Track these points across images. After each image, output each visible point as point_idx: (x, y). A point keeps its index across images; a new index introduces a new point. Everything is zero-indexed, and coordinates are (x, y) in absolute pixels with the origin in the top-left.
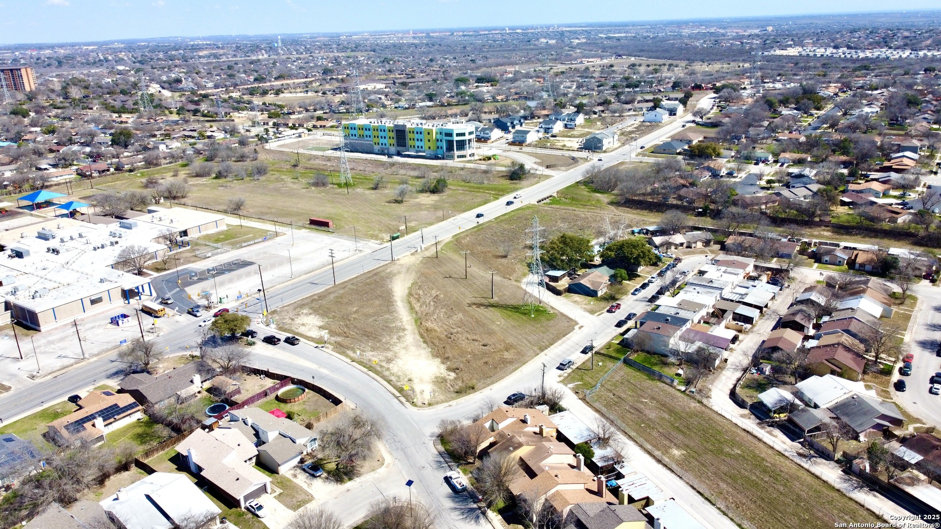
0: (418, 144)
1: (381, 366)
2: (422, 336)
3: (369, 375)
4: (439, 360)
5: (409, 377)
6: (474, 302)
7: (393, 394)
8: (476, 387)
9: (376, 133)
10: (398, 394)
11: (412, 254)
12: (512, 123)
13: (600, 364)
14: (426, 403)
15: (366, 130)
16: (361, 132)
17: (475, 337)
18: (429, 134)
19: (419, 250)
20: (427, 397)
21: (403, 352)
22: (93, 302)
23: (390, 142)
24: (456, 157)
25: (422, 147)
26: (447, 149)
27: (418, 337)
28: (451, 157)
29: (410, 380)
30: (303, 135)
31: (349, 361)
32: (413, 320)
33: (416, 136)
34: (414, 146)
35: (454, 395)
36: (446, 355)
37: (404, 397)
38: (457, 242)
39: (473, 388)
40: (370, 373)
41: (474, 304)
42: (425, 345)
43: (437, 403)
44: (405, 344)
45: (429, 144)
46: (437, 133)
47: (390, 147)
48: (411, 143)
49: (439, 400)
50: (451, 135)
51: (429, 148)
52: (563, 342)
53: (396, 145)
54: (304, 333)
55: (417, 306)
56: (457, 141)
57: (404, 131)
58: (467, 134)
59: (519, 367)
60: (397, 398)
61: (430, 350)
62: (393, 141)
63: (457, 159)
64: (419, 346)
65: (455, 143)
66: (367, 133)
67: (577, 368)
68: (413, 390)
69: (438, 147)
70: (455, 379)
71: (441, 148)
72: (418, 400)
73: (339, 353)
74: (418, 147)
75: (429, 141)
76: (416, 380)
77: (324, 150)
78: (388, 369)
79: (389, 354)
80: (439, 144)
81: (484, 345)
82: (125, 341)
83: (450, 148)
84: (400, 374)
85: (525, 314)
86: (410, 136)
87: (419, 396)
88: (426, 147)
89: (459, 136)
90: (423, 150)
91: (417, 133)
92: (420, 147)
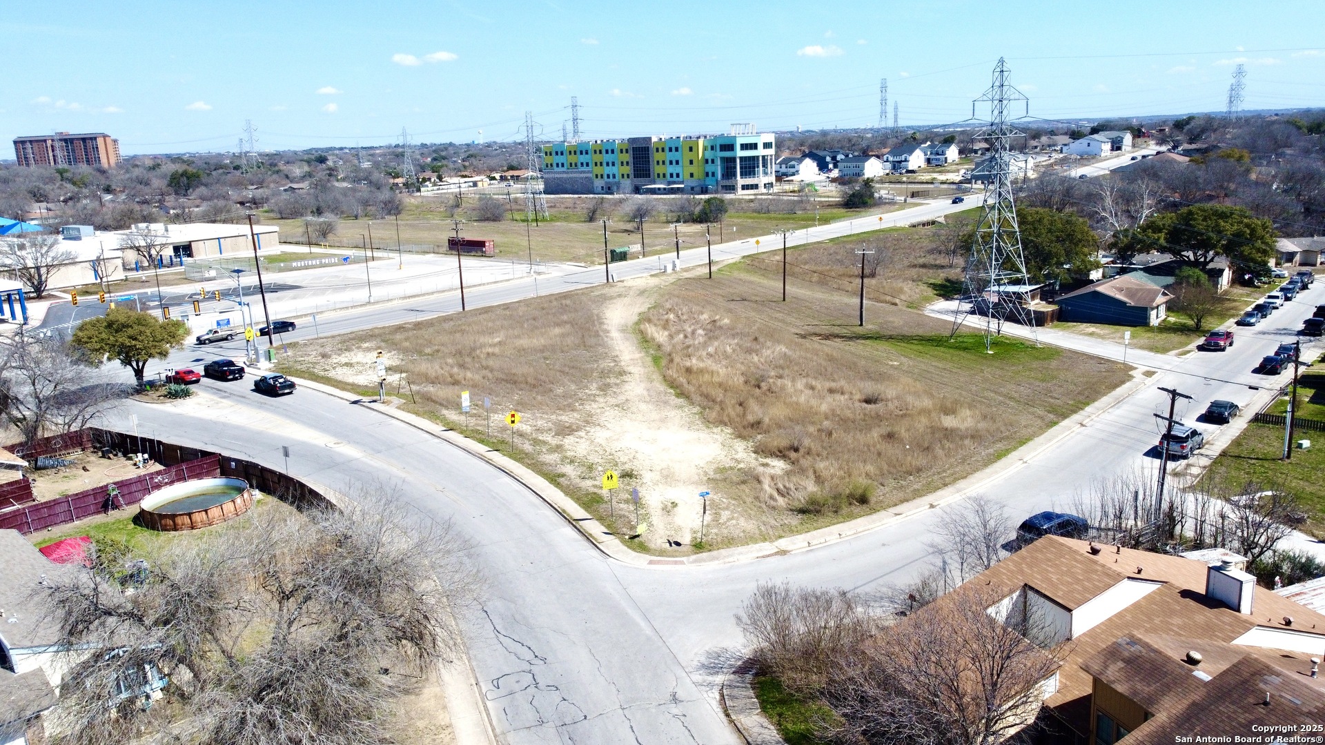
0: (670, 168)
1: (536, 442)
2: (672, 384)
3: (489, 462)
4: (729, 430)
5: (627, 467)
6: (812, 331)
7: (562, 513)
8: (873, 500)
9: (598, 158)
10: (576, 511)
11: (652, 276)
12: (834, 158)
13: (1306, 443)
14: (686, 539)
15: (581, 153)
16: (573, 159)
17: (833, 385)
18: (691, 149)
19: (669, 270)
20: (689, 520)
21: (611, 413)
23: (622, 169)
24: (739, 188)
25: (678, 175)
26: (723, 175)
27: (661, 386)
28: (732, 188)
29: (627, 475)
30: (480, 184)
31: (437, 428)
32: (649, 359)
33: (669, 156)
34: (664, 175)
35: (794, 520)
36: (751, 418)
37: (601, 519)
38: (754, 263)
39: (863, 500)
40: (497, 457)
41: (816, 334)
42: (681, 401)
43: (730, 542)
44: (622, 398)
45: (693, 169)
46: (705, 149)
47: (622, 181)
48: (658, 169)
49: (737, 533)
51: (692, 175)
52: (1119, 402)
53: (632, 176)
54: (340, 378)
55: (661, 336)
56: (741, 158)
57: (646, 149)
58: (760, 146)
59: (1007, 452)
60: (573, 522)
61: (697, 409)
62: (628, 170)
63: (740, 191)
64: (661, 403)
65: (738, 161)
66: (584, 158)
67: (1224, 454)
68: (636, 500)
70: (788, 474)
71: (713, 174)
72: (656, 531)
73: (417, 414)
74: (671, 175)
75: (691, 162)
76: (647, 477)
78: (558, 448)
79: (567, 418)
80: (710, 168)
81: (868, 401)
83: (729, 173)
84: (593, 459)
85: (965, 349)
86: (658, 156)
87: (657, 519)
88: (685, 175)
89: (747, 149)
90: (680, 179)
91: (670, 150)
92: (675, 175)
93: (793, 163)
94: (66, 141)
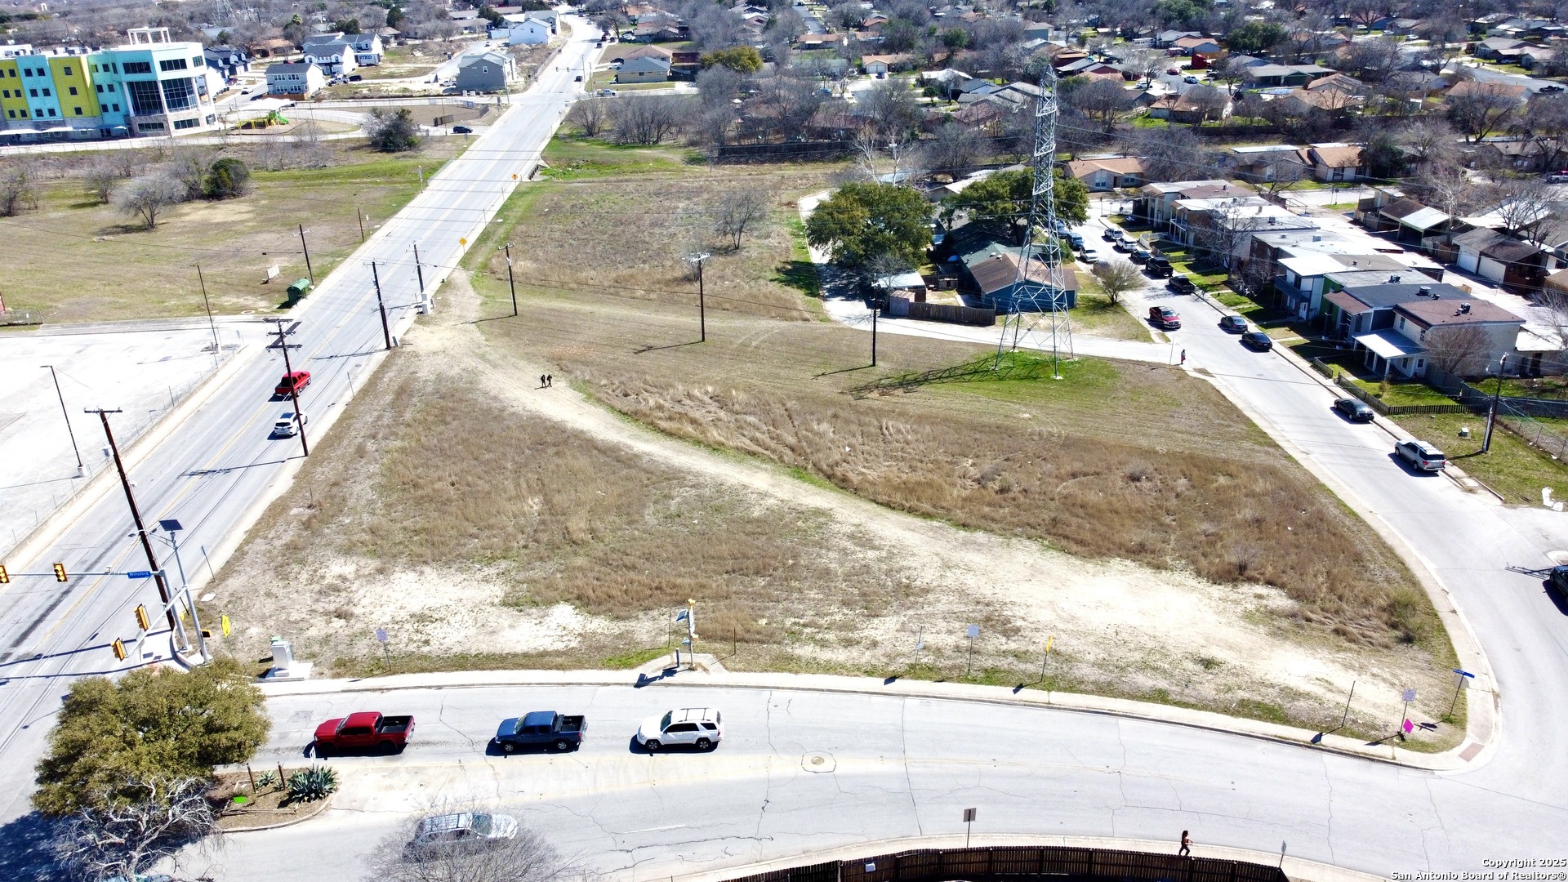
7: (1281, 741)
11: (421, 324)
18: (68, 71)
25: (52, 112)
26: (137, 108)
31: (871, 683)
32: (789, 478)
33: (27, 83)
34: (24, 114)
45: (76, 101)
46: (93, 69)
50: (145, 67)
51: (78, 111)
55: (724, 438)
61: (1031, 543)
63: (177, 133)
65: (160, 86)
69: (105, 108)
73: (778, 669)
74: (39, 113)
75: (73, 91)
80: (108, 98)
83: (145, 104)
85: (1032, 378)
86: (6, 84)
89: (171, 68)
90: (58, 117)
91: (28, 73)
92: (46, 112)
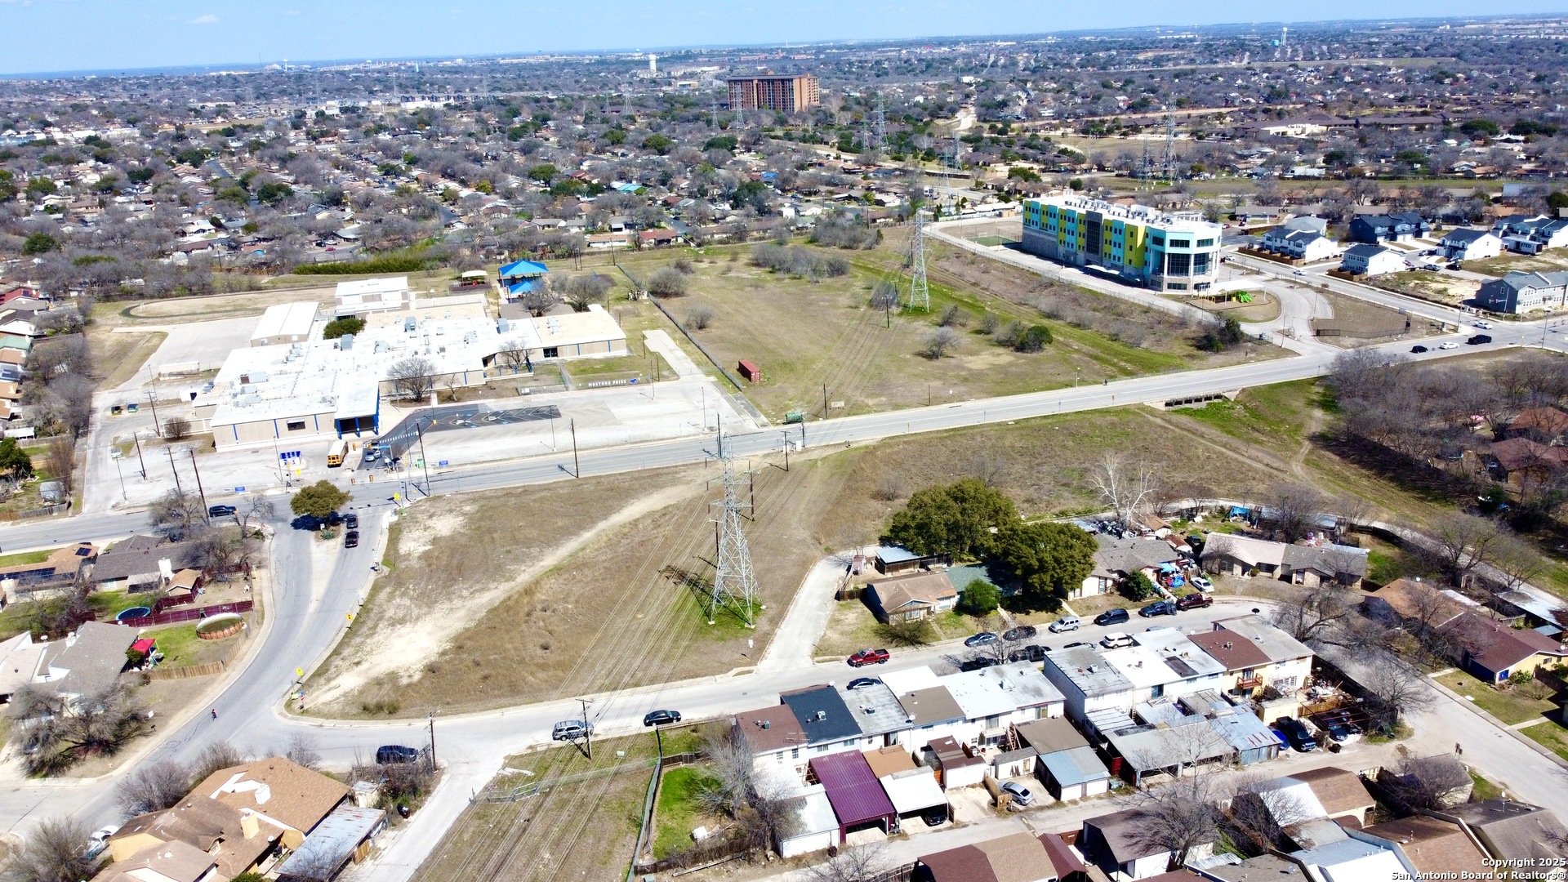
0: (1114, 251)
9: (1062, 224)
10: (305, 679)
12: (1392, 228)
13: (621, 754)
14: (308, 707)
15: (1052, 215)
16: (1045, 219)
18: (1132, 235)
20: (323, 699)
21: (439, 614)
22: (293, 426)
23: (1079, 241)
24: (1165, 286)
25: (1118, 259)
28: (1158, 285)
32: (549, 568)
34: (1109, 257)
36: (466, 643)
37: (303, 685)
43: (315, 714)
44: (466, 603)
45: (1130, 255)
46: (1146, 235)
47: (1078, 254)
48: (1103, 249)
49: (325, 711)
50: (1162, 242)
51: (1129, 262)
53: (1085, 251)
56: (1170, 254)
57: (1099, 225)
58: (1193, 244)
60: (296, 683)
62: (1082, 242)
63: (1166, 291)
66: (1052, 221)
67: (580, 744)
69: (1142, 264)
71: (1148, 264)
72: (306, 699)
74: (1113, 259)
75: (1131, 248)
77: (987, 242)
81: (543, 647)
82: (243, 489)
83: (1161, 267)
86: (1107, 235)
87: (321, 691)
88: (1125, 261)
89: (1177, 246)
91: (1116, 231)
93: (1300, 241)
94: (768, 81)
